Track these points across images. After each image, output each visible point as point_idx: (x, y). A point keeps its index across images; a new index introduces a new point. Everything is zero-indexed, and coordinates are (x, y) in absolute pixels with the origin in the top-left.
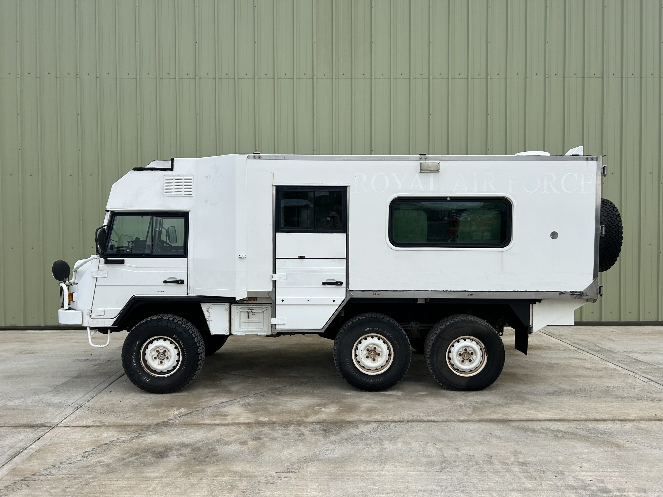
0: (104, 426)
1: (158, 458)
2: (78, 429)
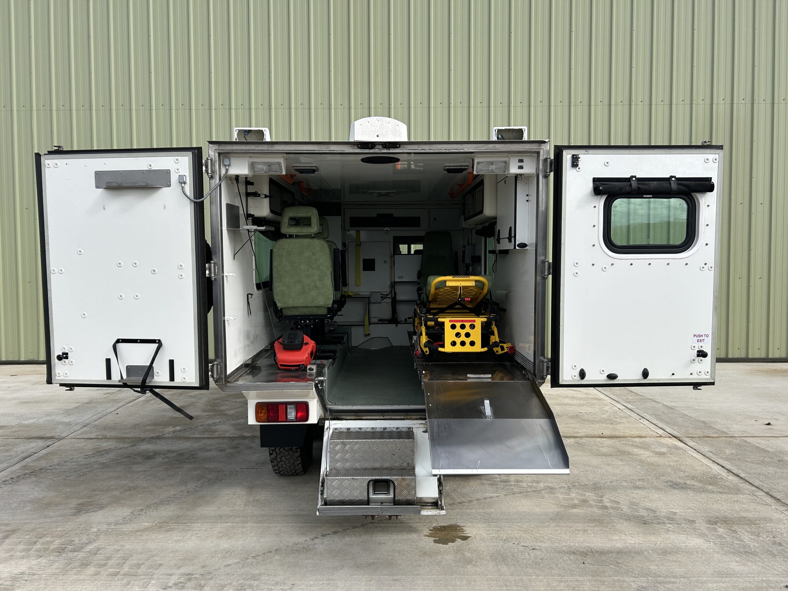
2: (83, 440)
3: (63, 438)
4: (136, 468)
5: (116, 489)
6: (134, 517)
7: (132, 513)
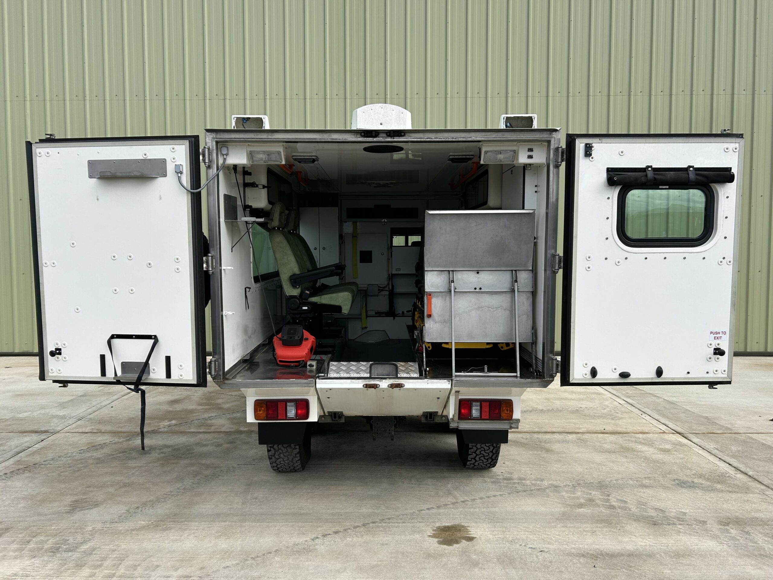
0: (100, 432)
1: (142, 454)
2: (78, 434)
3: (58, 432)
4: (132, 463)
5: (112, 486)
6: (130, 515)
7: (128, 511)
